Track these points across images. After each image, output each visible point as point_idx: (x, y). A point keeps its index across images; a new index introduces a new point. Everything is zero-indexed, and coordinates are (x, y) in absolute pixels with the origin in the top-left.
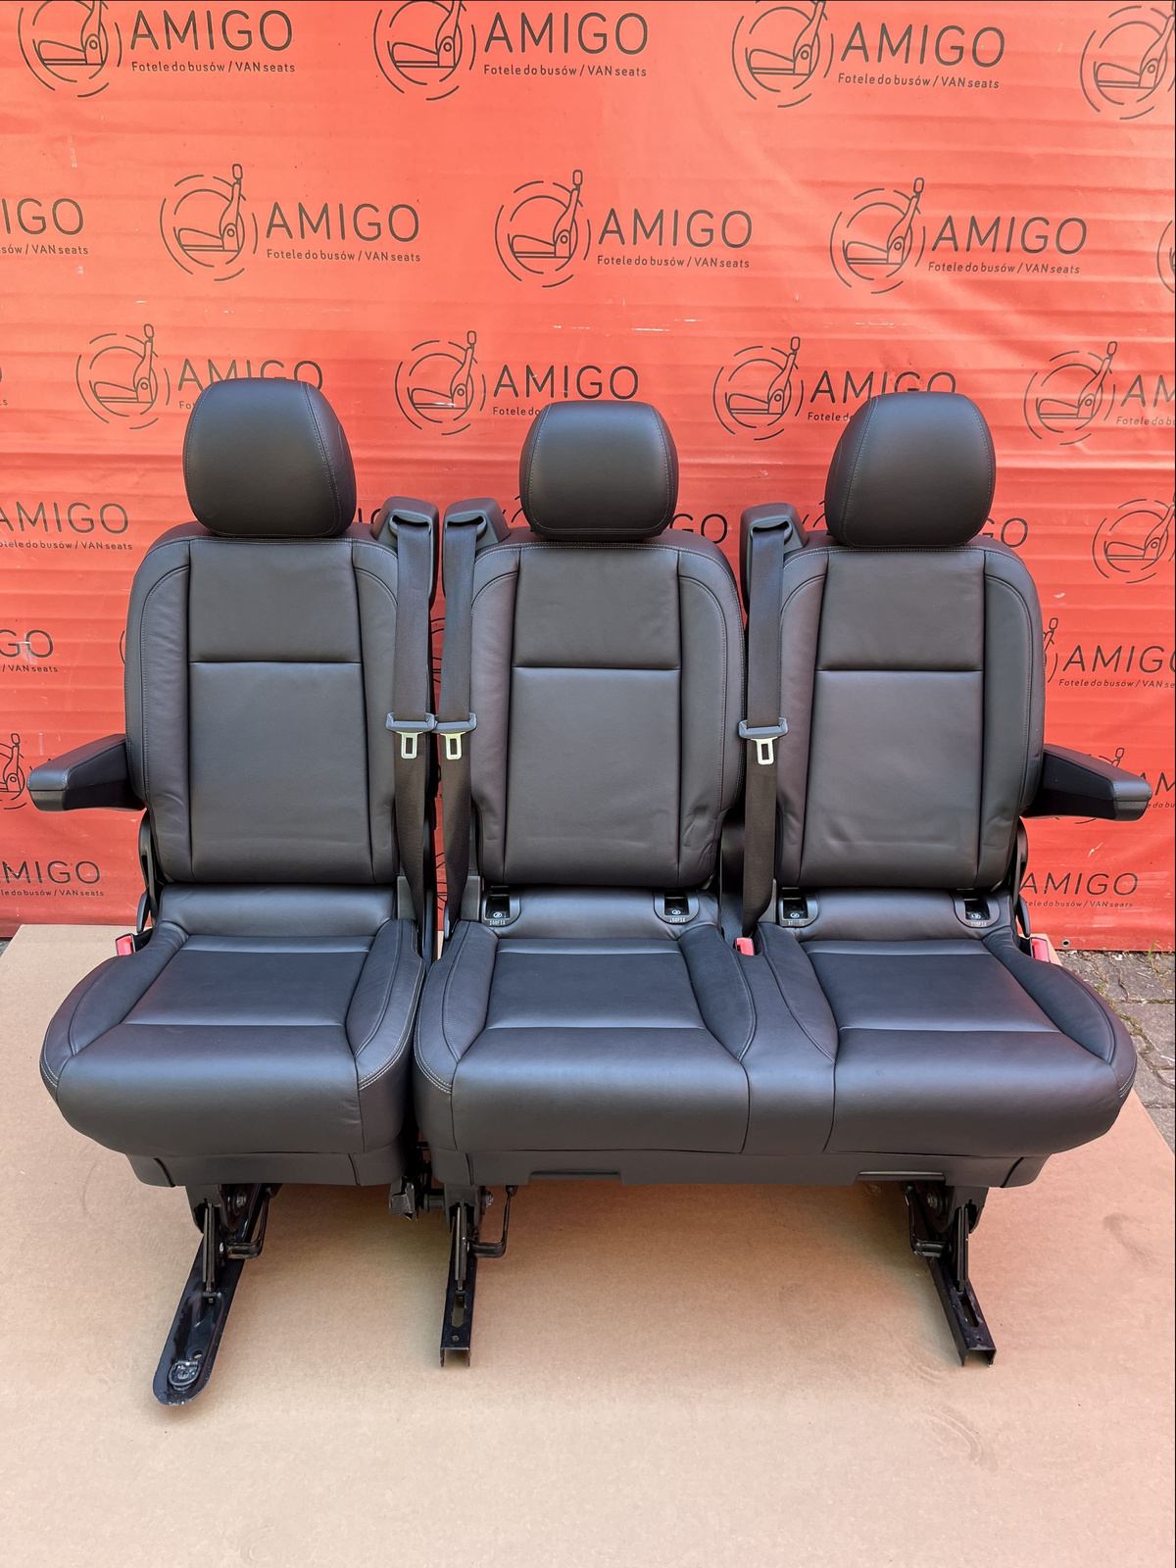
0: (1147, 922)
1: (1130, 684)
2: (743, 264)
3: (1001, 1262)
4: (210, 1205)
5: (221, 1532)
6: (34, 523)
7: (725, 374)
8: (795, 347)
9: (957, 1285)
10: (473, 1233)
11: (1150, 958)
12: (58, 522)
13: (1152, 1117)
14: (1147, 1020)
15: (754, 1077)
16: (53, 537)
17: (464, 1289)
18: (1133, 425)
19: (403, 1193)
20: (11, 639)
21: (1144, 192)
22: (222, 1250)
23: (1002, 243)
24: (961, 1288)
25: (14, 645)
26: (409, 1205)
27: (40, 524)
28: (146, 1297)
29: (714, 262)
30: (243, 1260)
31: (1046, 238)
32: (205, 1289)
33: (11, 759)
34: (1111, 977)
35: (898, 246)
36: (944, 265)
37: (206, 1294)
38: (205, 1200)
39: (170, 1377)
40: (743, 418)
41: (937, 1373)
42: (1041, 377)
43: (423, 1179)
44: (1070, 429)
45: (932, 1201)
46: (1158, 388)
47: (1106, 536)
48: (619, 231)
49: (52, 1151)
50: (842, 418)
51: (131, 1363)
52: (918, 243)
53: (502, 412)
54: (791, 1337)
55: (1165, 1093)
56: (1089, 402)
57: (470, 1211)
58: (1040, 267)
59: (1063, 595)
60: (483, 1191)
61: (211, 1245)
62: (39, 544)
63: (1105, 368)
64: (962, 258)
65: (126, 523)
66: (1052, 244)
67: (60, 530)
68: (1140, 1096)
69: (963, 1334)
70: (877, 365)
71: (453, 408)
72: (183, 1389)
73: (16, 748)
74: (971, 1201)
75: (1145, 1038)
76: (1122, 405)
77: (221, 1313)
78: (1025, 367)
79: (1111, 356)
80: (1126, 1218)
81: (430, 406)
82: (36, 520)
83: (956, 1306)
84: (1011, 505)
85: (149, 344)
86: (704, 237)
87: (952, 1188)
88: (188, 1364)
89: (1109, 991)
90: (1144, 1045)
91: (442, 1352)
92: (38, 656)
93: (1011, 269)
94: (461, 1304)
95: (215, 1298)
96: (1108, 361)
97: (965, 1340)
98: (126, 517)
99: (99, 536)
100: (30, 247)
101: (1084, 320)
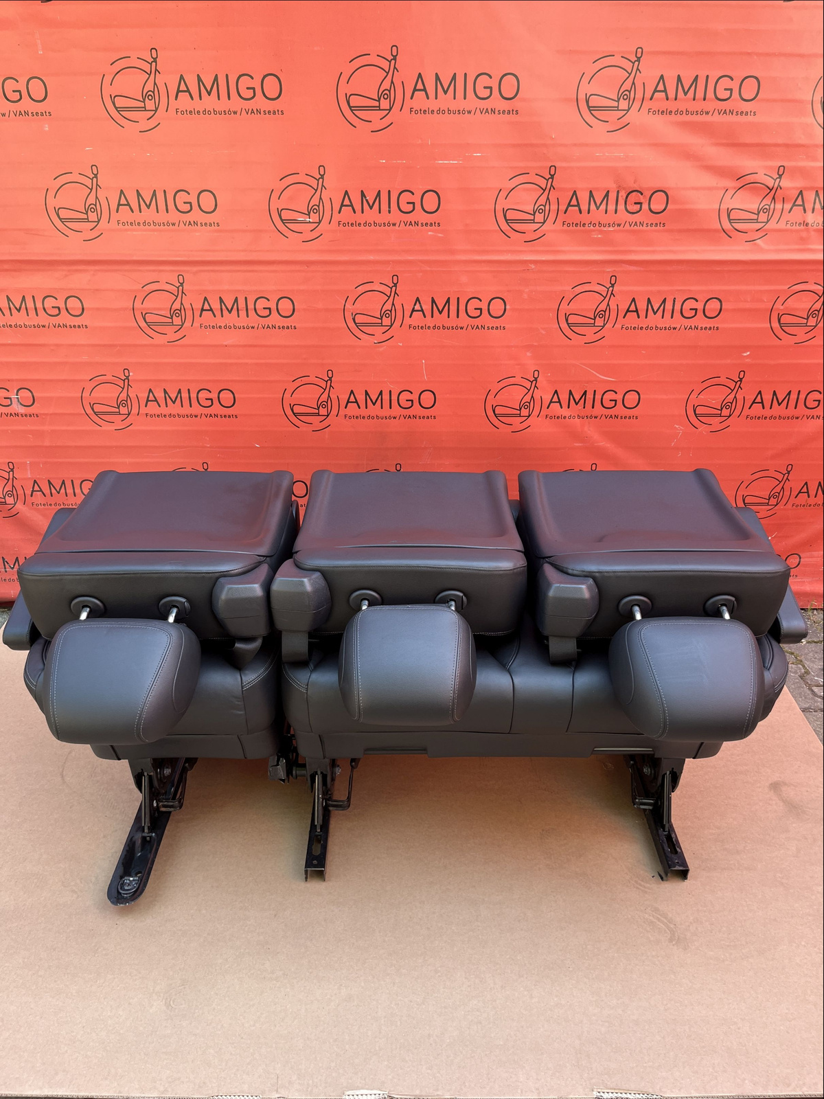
0: (808, 588)
1: (797, 418)
2: (514, 112)
3: (696, 813)
4: (146, 774)
5: (152, 989)
6: (19, 310)
7: (503, 194)
8: (552, 173)
9: (663, 827)
10: (327, 793)
11: (810, 613)
12: (36, 309)
13: (806, 718)
14: (806, 654)
15: (516, 681)
16: (33, 320)
17: (321, 831)
18: (798, 227)
19: (278, 765)
20: (6, 394)
21: (802, 56)
22: (155, 805)
23: (700, 94)
24: (667, 829)
25: (8, 398)
26: (282, 773)
27: (23, 311)
28: (104, 837)
29: (493, 111)
30: (170, 812)
31: (731, 90)
32: (143, 831)
33: (8, 480)
35: (625, 97)
36: (659, 111)
37: (144, 835)
38: (142, 770)
39: (119, 887)
40: (516, 226)
41: (649, 885)
42: (731, 192)
43: (292, 756)
44: (752, 230)
45: (646, 770)
46: (815, 200)
47: (779, 309)
48: (425, 90)
49: (41, 743)
50: (587, 225)
51: (93, 879)
52: (639, 95)
53: (344, 225)
54: (548, 862)
55: (817, 702)
56: (765, 211)
57: (324, 777)
58: (728, 111)
59: (748, 353)
60: (334, 764)
61: (147, 801)
62: (23, 326)
63: (776, 185)
64: (671, 105)
65: (83, 309)
66: (736, 94)
67: (37, 315)
68: (798, 704)
69: (667, 860)
70: (612, 186)
71: (310, 222)
72: (128, 895)
73: (11, 473)
74: (673, 769)
75: (804, 666)
76: (789, 212)
77: (155, 846)
78: (719, 185)
79: (780, 176)
80: (785, 784)
81: (295, 221)
82: (20, 308)
83: (662, 841)
84: (711, 288)
85: (95, 179)
86: (486, 93)
87: (659, 759)
88: (131, 879)
90: (803, 671)
91: (306, 872)
92: (25, 406)
93: (707, 113)
94: (319, 841)
95: (151, 837)
96: (778, 180)
97: (668, 863)
98: (82, 305)
99: (64, 318)
100: (11, 112)
101: (762, 149)
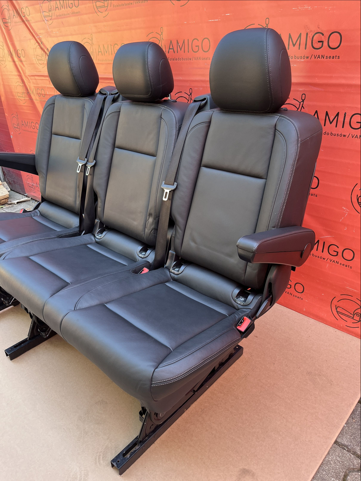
17: (28, 340)
24: (138, 441)
69: (118, 456)
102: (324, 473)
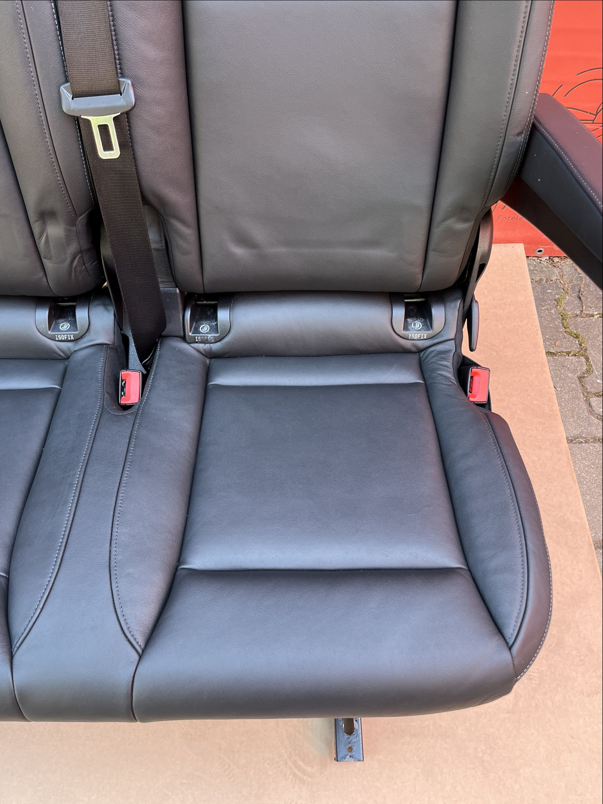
34: (573, 288)
55: (590, 425)
75: (587, 359)
89: (567, 304)
90: (585, 367)
102: (588, 499)
